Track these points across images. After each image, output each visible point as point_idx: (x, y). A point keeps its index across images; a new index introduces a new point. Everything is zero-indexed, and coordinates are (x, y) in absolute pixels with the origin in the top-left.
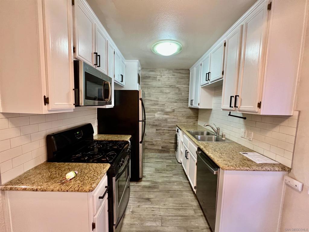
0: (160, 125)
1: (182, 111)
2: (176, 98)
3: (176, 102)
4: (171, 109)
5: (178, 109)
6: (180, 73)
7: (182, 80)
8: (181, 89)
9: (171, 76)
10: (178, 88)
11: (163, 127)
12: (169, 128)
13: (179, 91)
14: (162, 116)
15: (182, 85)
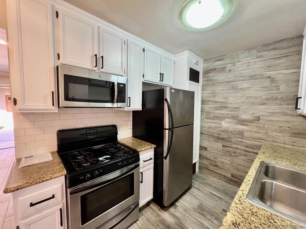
0: (230, 140)
1: (279, 121)
2: (264, 97)
3: (263, 104)
4: (252, 116)
5: (269, 116)
6: (275, 49)
7: (281, 61)
8: (278, 78)
9: (253, 59)
10: (270, 77)
11: (234, 144)
12: (247, 147)
13: (271, 84)
14: (234, 125)
15: (279, 71)
